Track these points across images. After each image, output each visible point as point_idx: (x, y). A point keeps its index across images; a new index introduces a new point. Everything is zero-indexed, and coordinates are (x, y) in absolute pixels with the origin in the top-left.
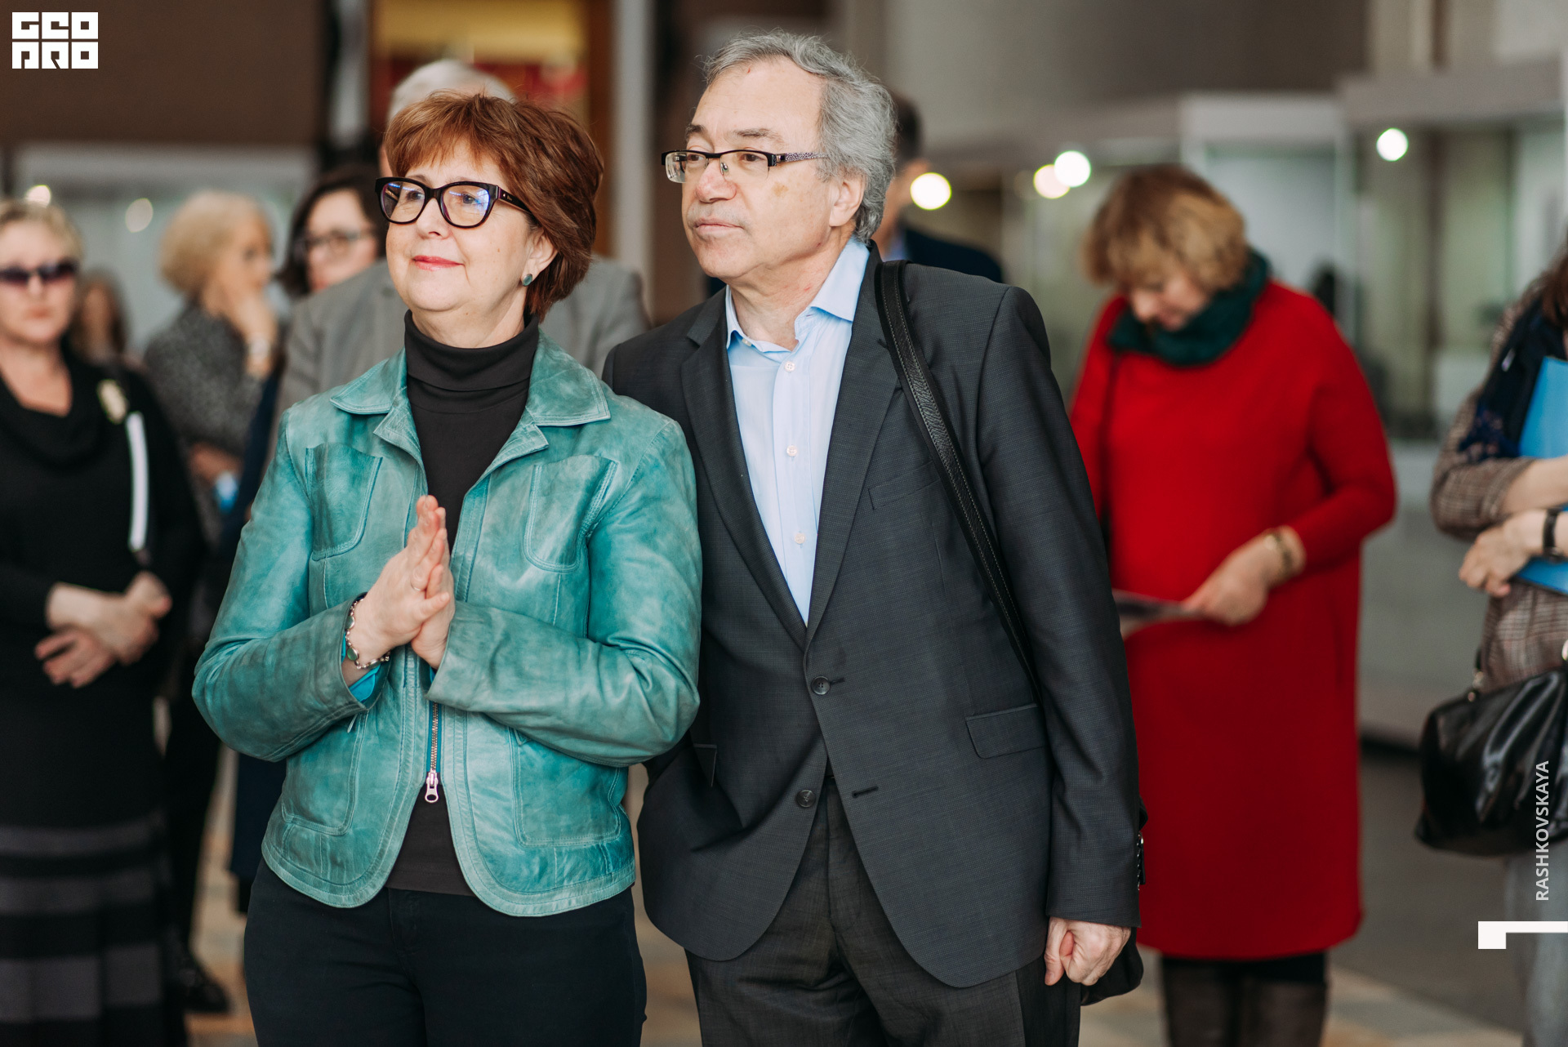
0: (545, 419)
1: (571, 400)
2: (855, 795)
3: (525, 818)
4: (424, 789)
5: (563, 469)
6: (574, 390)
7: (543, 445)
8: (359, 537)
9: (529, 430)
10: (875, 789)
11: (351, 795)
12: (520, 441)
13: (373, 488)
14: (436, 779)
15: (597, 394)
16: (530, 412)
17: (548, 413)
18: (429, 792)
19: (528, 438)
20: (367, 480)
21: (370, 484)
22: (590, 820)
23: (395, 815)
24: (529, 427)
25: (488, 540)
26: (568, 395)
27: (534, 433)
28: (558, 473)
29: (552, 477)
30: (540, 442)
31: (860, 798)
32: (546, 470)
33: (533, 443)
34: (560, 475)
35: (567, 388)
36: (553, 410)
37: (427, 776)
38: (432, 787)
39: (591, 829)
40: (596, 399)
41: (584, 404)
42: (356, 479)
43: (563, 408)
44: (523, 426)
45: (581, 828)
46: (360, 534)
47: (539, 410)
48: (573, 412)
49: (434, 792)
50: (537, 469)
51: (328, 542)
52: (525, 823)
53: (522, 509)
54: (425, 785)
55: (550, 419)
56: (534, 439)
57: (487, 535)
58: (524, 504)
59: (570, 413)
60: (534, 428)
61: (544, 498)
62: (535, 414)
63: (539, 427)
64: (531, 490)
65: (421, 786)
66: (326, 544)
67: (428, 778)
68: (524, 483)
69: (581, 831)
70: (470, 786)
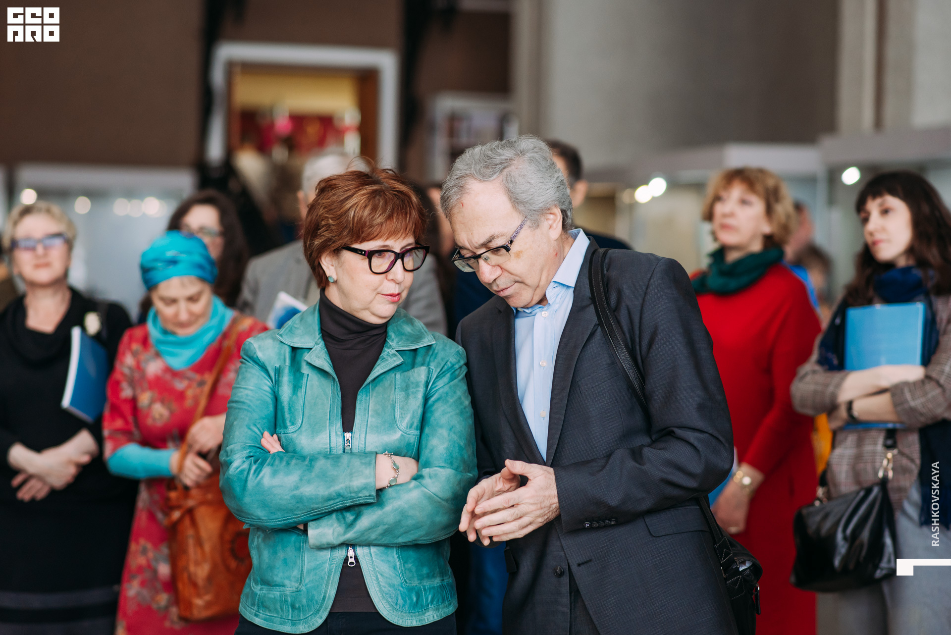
0: (399, 346)
1: (411, 336)
2: (579, 565)
3: (405, 570)
4: (346, 559)
5: (413, 375)
6: (412, 330)
7: (401, 361)
8: (301, 423)
9: (391, 353)
10: (590, 561)
11: (302, 567)
12: (387, 360)
13: (305, 393)
14: (353, 553)
15: (425, 331)
16: (390, 342)
17: (400, 343)
18: (350, 560)
19: (392, 358)
20: (301, 387)
21: (303, 390)
22: (438, 570)
23: (331, 575)
24: (391, 351)
25: (374, 420)
26: (409, 333)
27: (394, 355)
28: (409, 378)
29: (407, 380)
30: (399, 360)
31: (582, 567)
32: (402, 377)
33: (395, 361)
34: (412, 379)
35: (408, 329)
36: (402, 341)
37: (348, 552)
38: (351, 558)
39: (438, 575)
40: (425, 334)
41: (418, 338)
42: (296, 387)
43: (407, 340)
44: (386, 351)
45: (434, 574)
46: (301, 420)
47: (395, 341)
48: (414, 342)
49: (353, 560)
50: (397, 376)
51: (282, 425)
52: (405, 573)
53: (391, 399)
54: (347, 557)
55: (402, 346)
56: (395, 359)
57: (372, 416)
58: (392, 397)
59: (413, 342)
60: (393, 352)
61: (403, 393)
62: (393, 343)
63: (397, 351)
64: (395, 388)
65: (345, 557)
66: (280, 426)
67: (349, 553)
68: (390, 385)
69: (434, 576)
70: (373, 555)
